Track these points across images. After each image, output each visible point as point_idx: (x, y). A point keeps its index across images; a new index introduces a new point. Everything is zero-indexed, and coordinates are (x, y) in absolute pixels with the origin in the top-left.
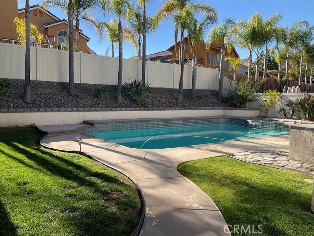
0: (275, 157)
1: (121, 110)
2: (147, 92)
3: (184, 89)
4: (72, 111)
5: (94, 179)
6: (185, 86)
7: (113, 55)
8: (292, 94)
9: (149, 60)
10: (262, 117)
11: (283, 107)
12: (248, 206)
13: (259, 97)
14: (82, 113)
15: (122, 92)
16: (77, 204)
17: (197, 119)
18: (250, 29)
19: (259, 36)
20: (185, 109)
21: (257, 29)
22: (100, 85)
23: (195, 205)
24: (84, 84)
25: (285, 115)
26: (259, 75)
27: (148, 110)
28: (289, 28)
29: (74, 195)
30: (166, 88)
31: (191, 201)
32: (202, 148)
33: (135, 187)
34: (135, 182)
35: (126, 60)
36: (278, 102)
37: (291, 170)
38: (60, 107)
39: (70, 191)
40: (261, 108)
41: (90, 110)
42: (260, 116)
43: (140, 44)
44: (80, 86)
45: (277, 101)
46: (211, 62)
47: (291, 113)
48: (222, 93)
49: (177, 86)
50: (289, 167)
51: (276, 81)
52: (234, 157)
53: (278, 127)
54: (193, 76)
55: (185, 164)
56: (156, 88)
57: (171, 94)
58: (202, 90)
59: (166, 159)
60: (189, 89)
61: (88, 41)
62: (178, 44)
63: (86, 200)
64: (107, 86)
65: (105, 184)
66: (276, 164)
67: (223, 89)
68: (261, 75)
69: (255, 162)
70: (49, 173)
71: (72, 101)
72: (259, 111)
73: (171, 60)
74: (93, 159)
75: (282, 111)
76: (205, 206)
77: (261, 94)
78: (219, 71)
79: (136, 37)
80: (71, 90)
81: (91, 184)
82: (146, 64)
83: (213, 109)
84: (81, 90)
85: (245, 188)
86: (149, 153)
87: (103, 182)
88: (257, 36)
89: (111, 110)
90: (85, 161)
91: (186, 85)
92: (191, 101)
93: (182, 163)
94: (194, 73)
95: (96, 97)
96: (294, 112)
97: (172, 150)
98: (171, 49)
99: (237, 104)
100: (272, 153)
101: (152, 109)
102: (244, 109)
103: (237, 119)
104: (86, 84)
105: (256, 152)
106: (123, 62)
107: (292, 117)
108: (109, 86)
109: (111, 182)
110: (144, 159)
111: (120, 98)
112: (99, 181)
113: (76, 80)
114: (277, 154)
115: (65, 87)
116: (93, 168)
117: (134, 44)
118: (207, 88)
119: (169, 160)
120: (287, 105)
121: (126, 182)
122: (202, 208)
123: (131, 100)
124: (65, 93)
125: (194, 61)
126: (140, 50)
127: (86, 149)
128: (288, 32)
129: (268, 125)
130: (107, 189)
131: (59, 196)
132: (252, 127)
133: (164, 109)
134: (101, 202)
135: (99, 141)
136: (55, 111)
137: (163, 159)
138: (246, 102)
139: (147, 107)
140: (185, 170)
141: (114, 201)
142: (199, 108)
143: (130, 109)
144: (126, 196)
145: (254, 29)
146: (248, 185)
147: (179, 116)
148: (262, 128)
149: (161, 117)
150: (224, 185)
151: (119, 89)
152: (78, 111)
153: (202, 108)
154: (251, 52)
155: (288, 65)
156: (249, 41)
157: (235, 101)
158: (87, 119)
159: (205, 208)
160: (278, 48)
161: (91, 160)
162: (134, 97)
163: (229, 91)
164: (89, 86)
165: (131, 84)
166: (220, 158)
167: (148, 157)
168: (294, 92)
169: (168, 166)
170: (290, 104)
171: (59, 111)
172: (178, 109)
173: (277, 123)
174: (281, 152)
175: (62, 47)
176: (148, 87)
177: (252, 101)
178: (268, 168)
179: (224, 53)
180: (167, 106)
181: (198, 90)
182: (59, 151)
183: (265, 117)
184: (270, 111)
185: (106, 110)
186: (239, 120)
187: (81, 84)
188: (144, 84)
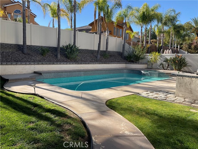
0: (166, 94)
1: (60, 64)
2: (78, 52)
3: (101, 51)
4: (26, 64)
5: (48, 114)
6: (101, 49)
7: (54, 26)
8: (167, 54)
9: (78, 31)
10: (149, 68)
11: (162, 63)
12: (163, 131)
13: (147, 56)
14: (33, 66)
15: (60, 52)
16: (39, 136)
17: (110, 70)
18: (141, 13)
19: (147, 18)
20: (102, 64)
21: (146, 13)
22: (45, 47)
23: (127, 133)
24: (33, 46)
25: (163, 67)
26: (146, 43)
27: (78, 64)
28: (164, 13)
29: (35, 128)
30: (89, 50)
31: (123, 130)
32: (118, 90)
33: (79, 119)
34: (79, 116)
35: (63, 30)
36: (159, 60)
37: (179, 103)
38: (17, 62)
39: (31, 125)
40: (149, 63)
41: (38, 64)
42: (147, 68)
43: (71, 20)
44: (31, 47)
45: (158, 58)
46: (116, 34)
47: (167, 66)
48: (125, 53)
49: (96, 49)
50: (178, 102)
51: (156, 46)
52: (140, 95)
53: (160, 75)
54: (106, 42)
55: (110, 101)
56: (83, 49)
57: (92, 54)
58: (112, 51)
59: (97, 97)
60: (104, 51)
61: (35, 17)
62: (96, 21)
63: (45, 132)
64: (50, 48)
65: (58, 118)
66: (169, 99)
67: (125, 51)
68: (147, 42)
69: (155, 98)
70: (13, 110)
71: (25, 57)
72: (147, 65)
73: (91, 32)
74: (45, 99)
75: (162, 65)
76: (134, 133)
77: (148, 54)
78: (122, 39)
79: (69, 15)
80: (25, 50)
81: (47, 119)
82: (76, 33)
83: (119, 64)
84: (32, 50)
85: (156, 117)
86: (84, 93)
87: (55, 117)
88: (146, 18)
89: (53, 64)
90: (39, 100)
91: (103, 48)
92: (105, 58)
93: (108, 100)
94: (107, 40)
95: (42, 55)
96: (168, 65)
97: (99, 91)
98: (91, 24)
99: (134, 61)
100: (163, 92)
101: (81, 64)
102: (138, 64)
103: (134, 70)
104: (35, 46)
105: (153, 91)
106: (61, 31)
107: (167, 69)
108: (51, 47)
109: (62, 116)
110: (81, 98)
111: (59, 56)
112: (52, 116)
113: (28, 43)
114: (167, 92)
115: (20, 48)
116: (46, 106)
117: (67, 20)
118: (115, 50)
119: (99, 99)
120: (164, 61)
121: (72, 116)
122: (132, 134)
123: (67, 57)
124: (20, 52)
125: (107, 32)
126: (72, 24)
127: (38, 91)
128: (164, 16)
129: (154, 74)
130: (60, 122)
131: (23, 130)
132: (144, 75)
133: (89, 64)
134: (57, 133)
135: (47, 85)
136: (14, 65)
137: (95, 98)
138: (139, 59)
139: (77, 62)
140: (112, 105)
141: (67, 132)
142: (111, 63)
143: (66, 63)
144: (75, 127)
145: (144, 13)
146: (157, 115)
147: (98, 68)
148: (151, 76)
149: (86, 69)
150: (141, 115)
151: (58, 50)
152: (30, 64)
153: (113, 63)
154: (142, 27)
155: (163, 36)
156: (140, 20)
157: (132, 58)
158: (36, 70)
159: (135, 135)
160: (157, 26)
161: (43, 99)
162: (68, 55)
163: (128, 52)
164: (37, 47)
165: (67, 47)
166: (132, 96)
167: (84, 96)
168: (168, 53)
169: (99, 103)
170: (166, 61)
171: (16, 64)
172: (98, 64)
173: (159, 73)
174: (168, 91)
175: (17, 20)
176: (78, 49)
177: (143, 59)
178: (165, 102)
179: (126, 28)
180: (91, 62)
181: (109, 52)
182: (19, 93)
183: (151, 69)
184: (153, 65)
185: (50, 64)
186: (136, 70)
187: (31, 46)
188: (75, 46)
